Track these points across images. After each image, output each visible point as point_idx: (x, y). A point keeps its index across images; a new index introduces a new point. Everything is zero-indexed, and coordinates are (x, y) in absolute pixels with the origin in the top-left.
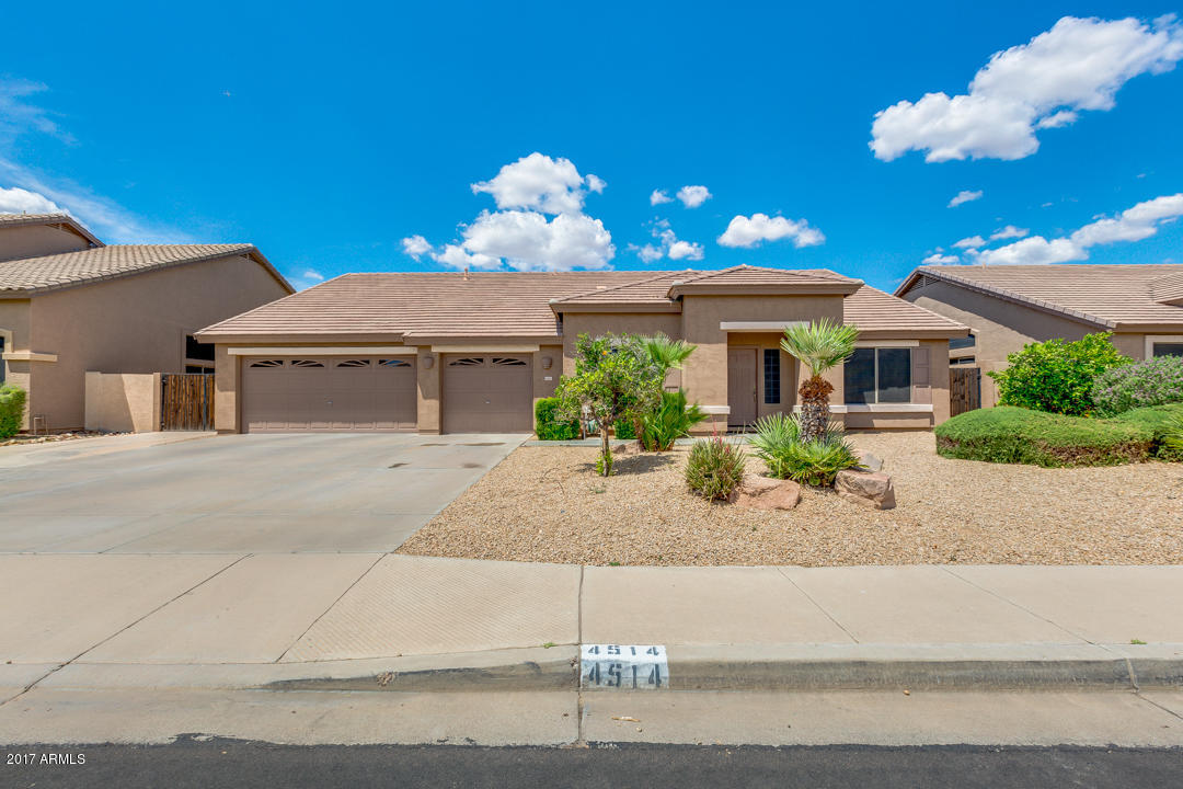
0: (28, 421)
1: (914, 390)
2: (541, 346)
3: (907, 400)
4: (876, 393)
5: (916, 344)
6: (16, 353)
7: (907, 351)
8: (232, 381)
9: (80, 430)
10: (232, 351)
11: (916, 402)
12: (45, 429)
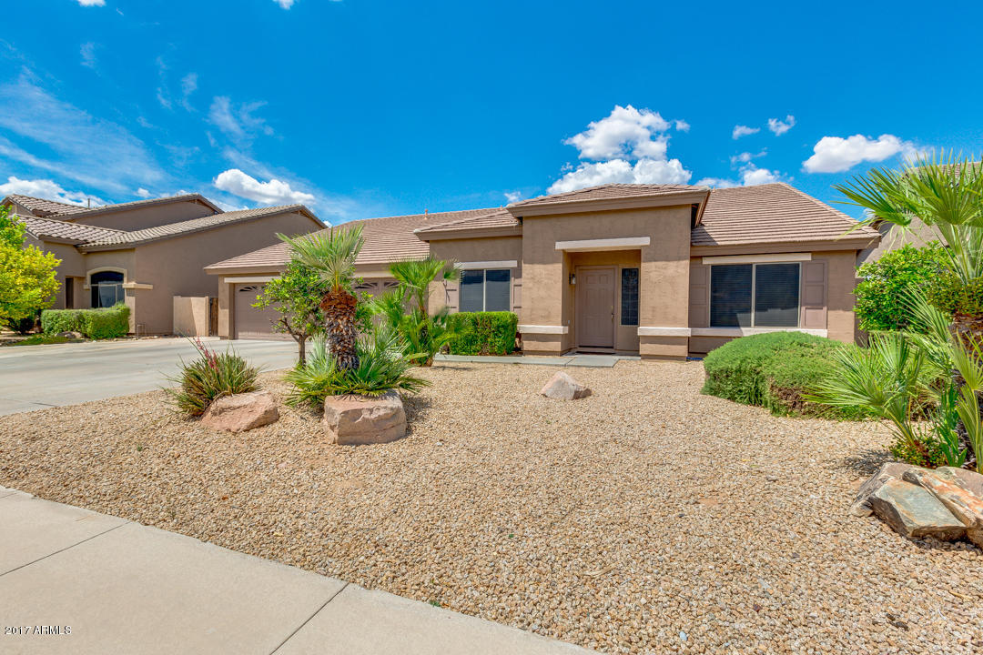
0: (134, 327)
1: (802, 310)
3: (795, 324)
4: (753, 315)
5: (808, 258)
6: (130, 283)
7: (796, 266)
8: (227, 302)
9: (169, 333)
10: (227, 280)
11: (805, 325)
12: (144, 332)
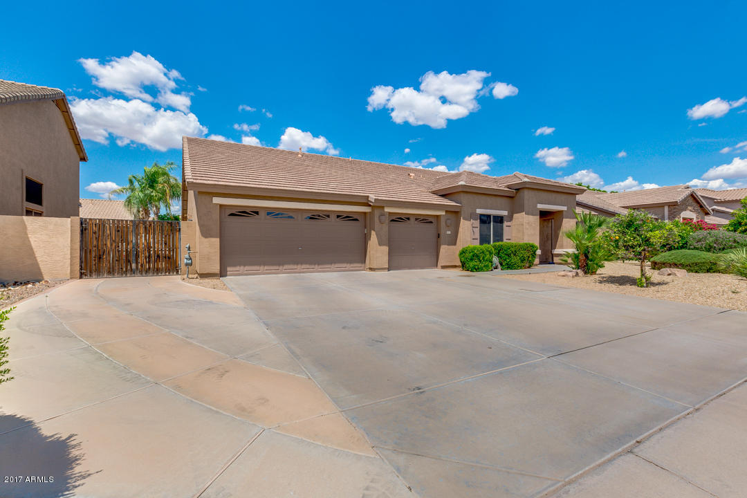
2: (446, 211)
8: (217, 228)
10: (217, 200)
